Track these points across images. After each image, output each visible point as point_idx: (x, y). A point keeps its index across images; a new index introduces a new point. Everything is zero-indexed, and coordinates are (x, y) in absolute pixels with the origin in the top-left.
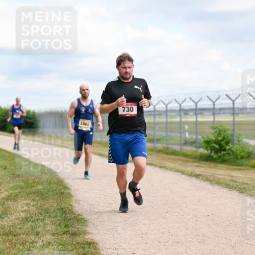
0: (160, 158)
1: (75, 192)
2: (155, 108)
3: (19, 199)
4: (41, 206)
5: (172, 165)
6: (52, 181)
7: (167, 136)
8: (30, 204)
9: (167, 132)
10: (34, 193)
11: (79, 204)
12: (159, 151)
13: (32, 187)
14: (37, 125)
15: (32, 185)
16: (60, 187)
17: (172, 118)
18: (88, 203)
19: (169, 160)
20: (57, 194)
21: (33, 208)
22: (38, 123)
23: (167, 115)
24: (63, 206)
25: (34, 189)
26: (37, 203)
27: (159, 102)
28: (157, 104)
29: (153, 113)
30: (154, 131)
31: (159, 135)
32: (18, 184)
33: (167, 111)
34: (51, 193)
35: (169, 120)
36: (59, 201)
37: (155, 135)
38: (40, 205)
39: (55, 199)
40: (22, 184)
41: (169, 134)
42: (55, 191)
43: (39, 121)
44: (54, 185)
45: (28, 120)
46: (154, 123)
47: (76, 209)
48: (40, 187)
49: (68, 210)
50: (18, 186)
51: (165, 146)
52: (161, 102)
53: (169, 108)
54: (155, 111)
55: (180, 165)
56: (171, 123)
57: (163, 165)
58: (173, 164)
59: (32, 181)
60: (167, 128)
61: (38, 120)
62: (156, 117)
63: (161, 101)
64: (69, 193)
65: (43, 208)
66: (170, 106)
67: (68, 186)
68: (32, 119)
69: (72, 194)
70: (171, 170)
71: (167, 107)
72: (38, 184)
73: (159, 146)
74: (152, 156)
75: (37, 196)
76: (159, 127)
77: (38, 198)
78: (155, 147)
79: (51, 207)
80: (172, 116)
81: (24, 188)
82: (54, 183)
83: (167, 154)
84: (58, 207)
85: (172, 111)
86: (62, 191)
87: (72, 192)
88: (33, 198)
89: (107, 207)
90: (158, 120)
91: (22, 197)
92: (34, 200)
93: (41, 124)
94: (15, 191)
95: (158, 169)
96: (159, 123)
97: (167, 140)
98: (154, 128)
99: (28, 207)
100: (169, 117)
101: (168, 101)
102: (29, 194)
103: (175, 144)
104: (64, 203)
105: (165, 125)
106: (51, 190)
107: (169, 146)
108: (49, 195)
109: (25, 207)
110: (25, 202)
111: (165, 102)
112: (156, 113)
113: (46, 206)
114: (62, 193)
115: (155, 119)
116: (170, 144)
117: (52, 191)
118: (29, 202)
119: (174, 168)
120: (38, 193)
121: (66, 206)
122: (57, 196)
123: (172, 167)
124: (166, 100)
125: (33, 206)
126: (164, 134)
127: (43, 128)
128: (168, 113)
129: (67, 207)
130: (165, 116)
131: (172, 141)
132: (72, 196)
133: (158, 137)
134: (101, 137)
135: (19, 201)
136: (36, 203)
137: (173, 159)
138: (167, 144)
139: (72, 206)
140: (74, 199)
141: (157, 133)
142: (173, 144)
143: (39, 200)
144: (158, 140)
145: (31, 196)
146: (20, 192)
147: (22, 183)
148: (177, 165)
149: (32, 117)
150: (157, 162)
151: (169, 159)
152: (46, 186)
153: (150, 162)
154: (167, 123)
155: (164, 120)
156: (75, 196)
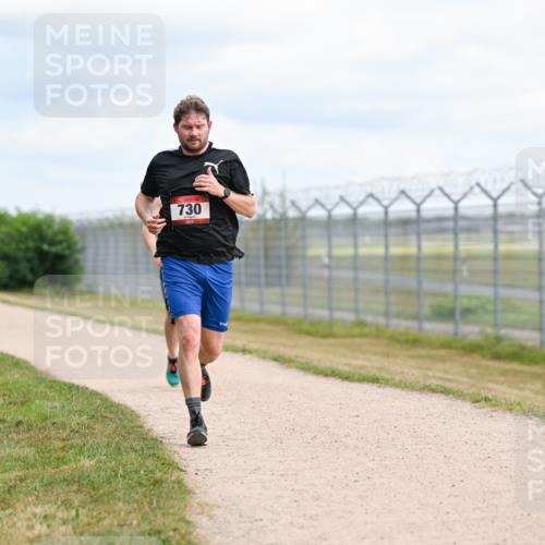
0: (473, 371)
1: (199, 478)
2: (456, 209)
3: (18, 501)
4: (89, 524)
5: (512, 394)
6: (125, 444)
7: (496, 298)
8: (54, 517)
9: (495, 285)
10: (68, 481)
11: (211, 517)
12: (472, 349)
13: (61, 461)
14: (77, 262)
15: (61, 455)
16: (150, 463)
17: (511, 241)
18: (241, 516)
19: (502, 379)
20: (141, 484)
21: (63, 528)
22: (80, 256)
23: (496, 232)
24: (159, 522)
25: (66, 467)
26: (77, 515)
27: (472, 188)
28: (465, 196)
29: (450, 224)
30: (456, 284)
31: (469, 297)
32: (16, 451)
33: (495, 217)
34: (121, 483)
35: (503, 248)
36: (147, 508)
37: (456, 297)
38: (86, 520)
39: (137, 501)
40: (30, 452)
41: (503, 292)
42: (135, 477)
43: (83, 249)
44: (133, 455)
45: (45, 247)
46: (455, 258)
47: (203, 532)
48: (87, 463)
49: (178, 537)
50: (16, 460)
51: (490, 330)
52: (477, 189)
53: (502, 210)
54: (456, 217)
55: (537, 393)
56: (509, 257)
57: (484, 393)
58: (516, 392)
59: (60, 444)
60: (495, 272)
61: (79, 246)
62: (462, 236)
63: (478, 185)
64: (180, 482)
65: (96, 529)
66: (508, 203)
67: (176, 458)
68: (60, 242)
69: (190, 485)
70: (511, 410)
71: (495, 206)
72: (81, 453)
73: (471, 331)
74: (448, 366)
75: (77, 492)
76: (469, 271)
77: (80, 497)
78: (456, 334)
79: (120, 526)
80: (512, 233)
81: (33, 466)
82: (132, 448)
83: (497, 357)
84: (146, 527)
85: (511, 217)
86: (158, 475)
87: (189, 480)
88: (62, 497)
89: (303, 527)
90: (468, 246)
91: (27, 495)
92: (67, 504)
93: (88, 259)
94: (7, 475)
95: (467, 407)
96: (470, 257)
97: (495, 312)
98: (455, 271)
99: (49, 526)
100: (501, 237)
101: (500, 187)
102: (50, 484)
103: (523, 326)
104: (164, 514)
105: (489, 265)
106: (121, 472)
107: (503, 332)
108: (116, 490)
109: (38, 527)
110: (38, 510)
111: (489, 188)
112: (462, 223)
113: (106, 522)
114: (156, 483)
115: (456, 246)
116: (506, 326)
117: (124, 477)
118: (50, 509)
119: (519, 404)
120: (79, 481)
121: (170, 522)
122: (141, 490)
123: (513, 398)
124: (495, 182)
125: (64, 522)
126: (488, 292)
127: (95, 273)
128: (501, 226)
129: (173, 525)
130: (491, 235)
131: (512, 317)
132: (189, 492)
133: (465, 302)
134: (283, 304)
135: (20, 506)
136: (73, 513)
137: (516, 372)
138: (496, 325)
139: (188, 523)
140: (194, 501)
141: (464, 290)
142: (514, 326)
143: (83, 505)
144: (467, 311)
145: (58, 489)
146: (21, 480)
147: (27, 450)
148: (527, 393)
149: (60, 237)
150: (463, 382)
151: (503, 373)
152: (103, 458)
153: (440, 383)
154: (496, 258)
155: (488, 247)
156: (197, 491)
